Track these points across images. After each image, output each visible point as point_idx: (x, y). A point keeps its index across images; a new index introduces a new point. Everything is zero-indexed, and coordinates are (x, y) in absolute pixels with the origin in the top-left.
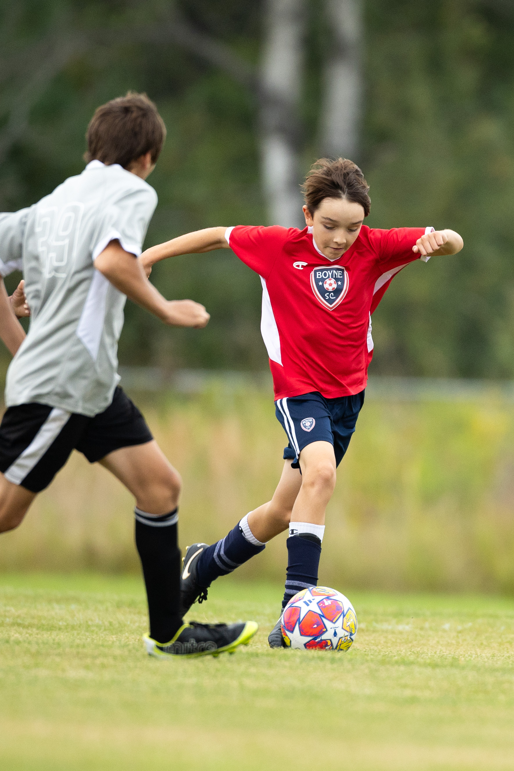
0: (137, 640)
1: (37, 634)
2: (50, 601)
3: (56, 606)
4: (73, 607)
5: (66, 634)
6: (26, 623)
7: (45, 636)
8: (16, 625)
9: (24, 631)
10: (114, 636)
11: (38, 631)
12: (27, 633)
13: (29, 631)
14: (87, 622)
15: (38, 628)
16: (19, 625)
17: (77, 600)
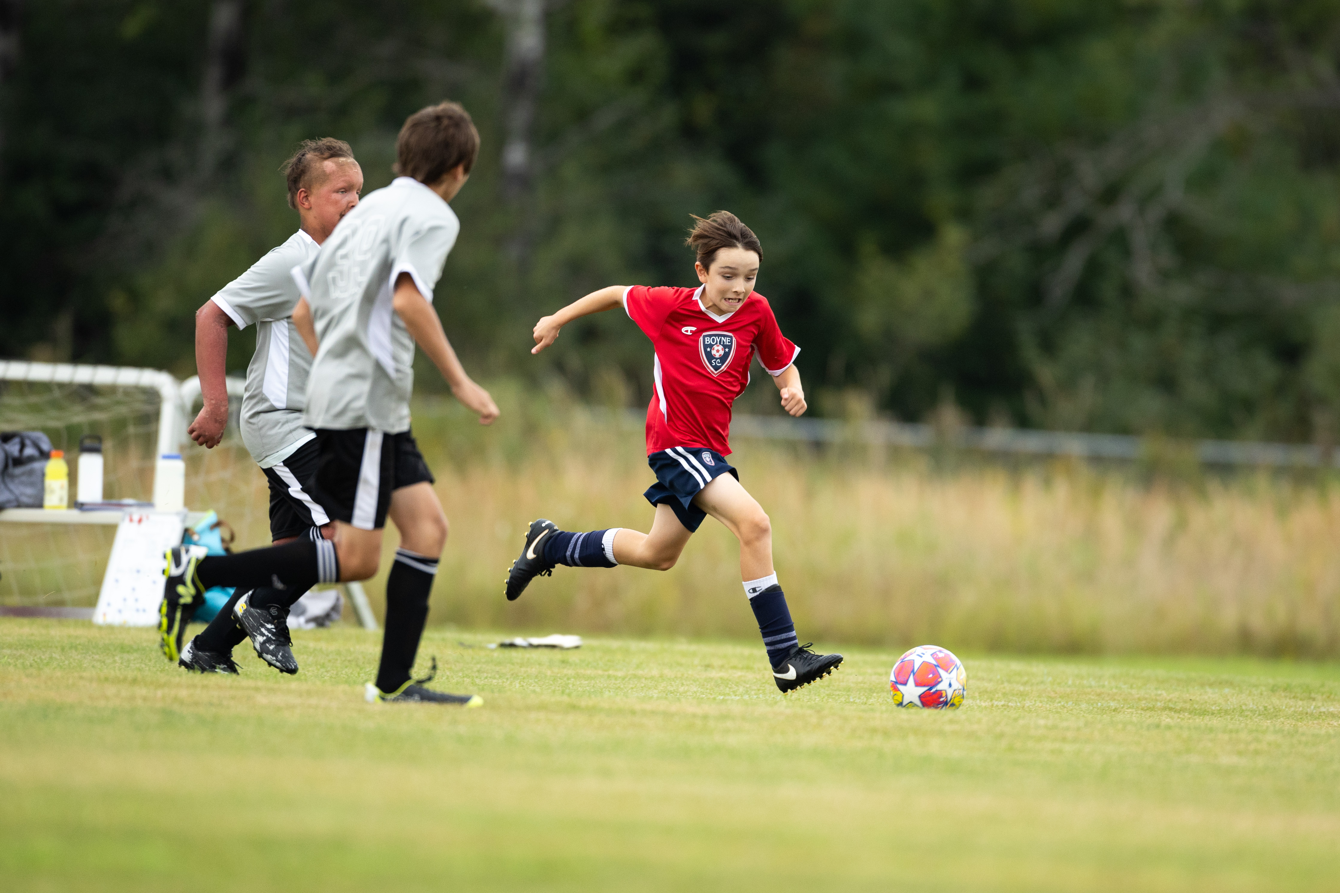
0: (1292, 726)
1: (1189, 719)
2: (1202, 685)
3: (1208, 689)
4: (1227, 691)
5: (1219, 719)
6: (1178, 708)
7: (1197, 720)
8: (1167, 709)
9: (1176, 715)
10: (1268, 721)
11: (1190, 716)
12: (1179, 718)
13: (1181, 716)
14: (1241, 707)
15: (1190, 713)
16: (1171, 709)
17: (1230, 684)
